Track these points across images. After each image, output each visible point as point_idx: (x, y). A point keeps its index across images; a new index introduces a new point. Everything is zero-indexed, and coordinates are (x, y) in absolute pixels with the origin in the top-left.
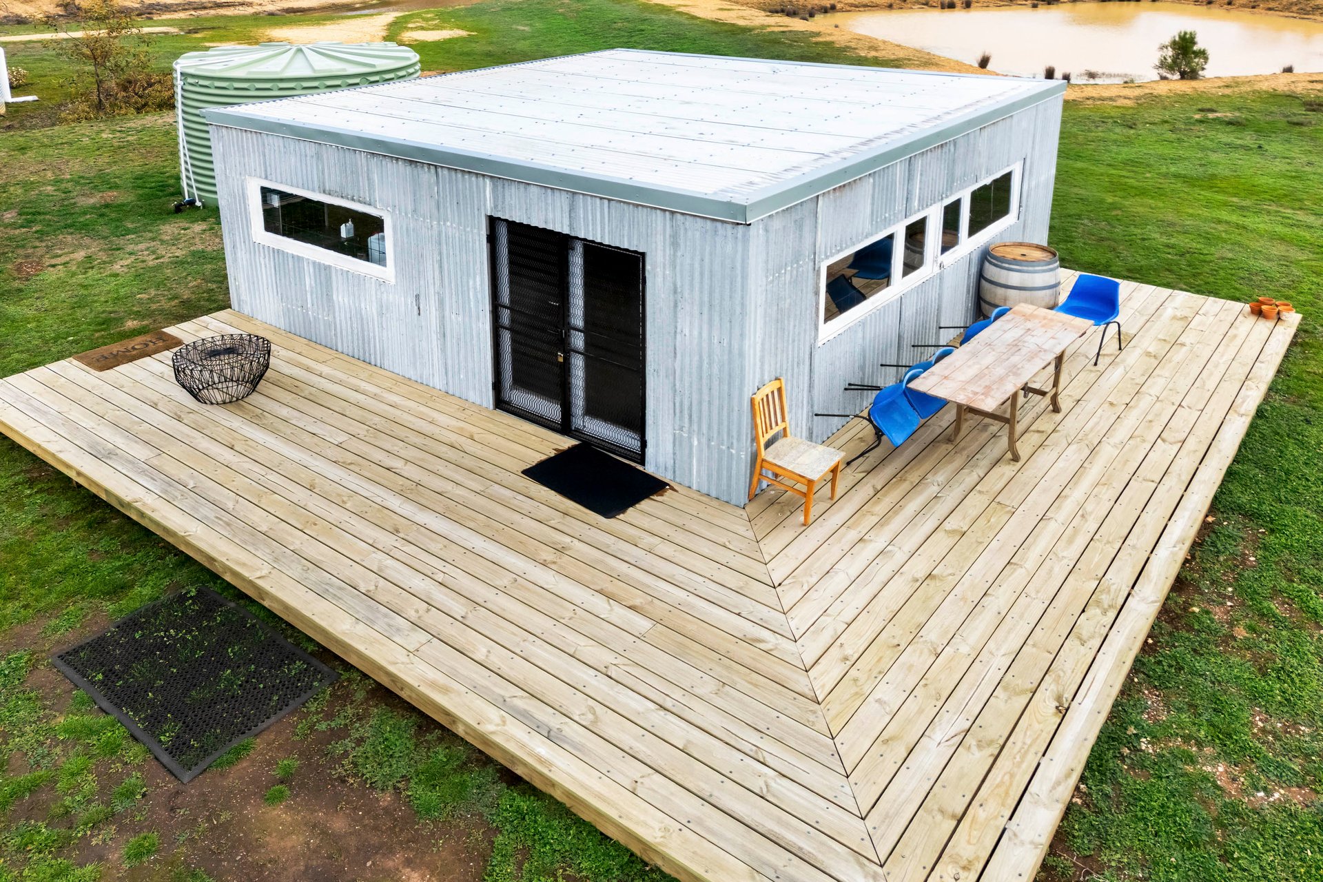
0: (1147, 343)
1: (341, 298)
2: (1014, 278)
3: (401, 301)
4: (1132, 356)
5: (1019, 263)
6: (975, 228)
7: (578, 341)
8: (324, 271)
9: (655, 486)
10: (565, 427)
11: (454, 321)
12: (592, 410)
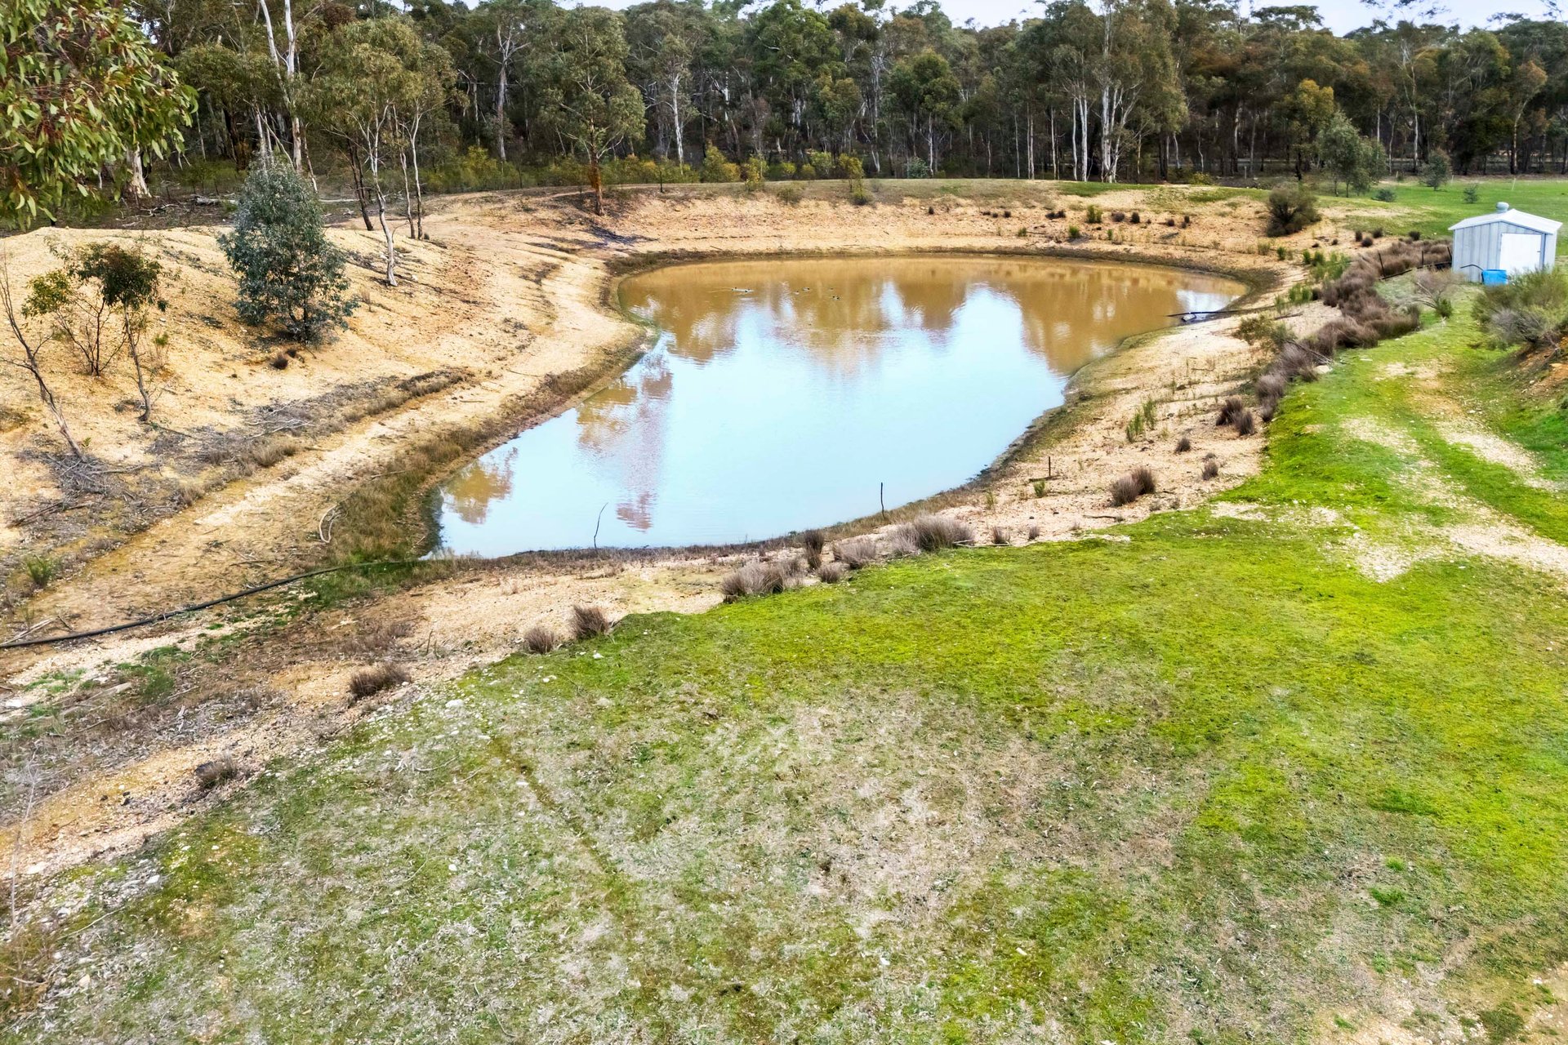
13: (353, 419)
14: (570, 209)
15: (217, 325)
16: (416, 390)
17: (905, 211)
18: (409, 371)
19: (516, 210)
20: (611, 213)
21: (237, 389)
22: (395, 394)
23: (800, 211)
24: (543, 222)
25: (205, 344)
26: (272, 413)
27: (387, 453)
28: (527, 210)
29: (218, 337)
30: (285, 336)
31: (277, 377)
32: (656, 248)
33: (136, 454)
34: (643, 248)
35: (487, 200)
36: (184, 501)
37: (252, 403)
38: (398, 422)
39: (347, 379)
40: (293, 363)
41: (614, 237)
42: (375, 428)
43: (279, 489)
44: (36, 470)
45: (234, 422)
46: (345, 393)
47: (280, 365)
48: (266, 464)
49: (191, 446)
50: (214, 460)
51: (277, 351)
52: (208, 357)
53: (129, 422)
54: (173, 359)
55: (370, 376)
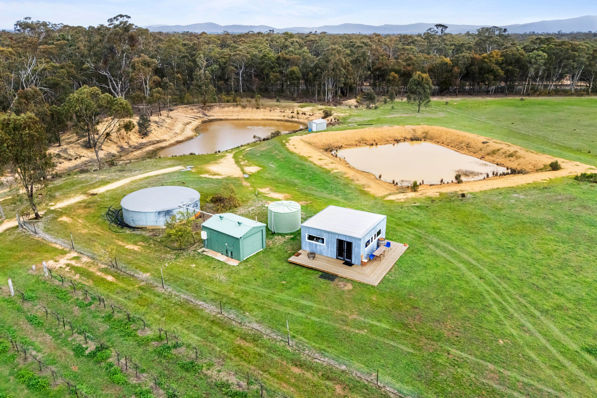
0: (393, 250)
1: (318, 247)
2: (381, 242)
3: (326, 248)
4: (392, 251)
5: (382, 241)
6: (377, 236)
7: (345, 251)
8: (316, 245)
9: (353, 264)
10: (344, 260)
11: (332, 249)
12: (346, 258)
13: (150, 145)
14: (200, 109)
15: (136, 133)
16: (158, 142)
17: (266, 110)
18: (158, 139)
19: (190, 110)
20: (208, 110)
21: (137, 141)
22: (156, 142)
23: (245, 110)
24: (194, 112)
25: (134, 135)
26: (141, 144)
27: (153, 149)
28: (192, 110)
29: (136, 134)
30: (143, 135)
31: (142, 140)
32: (213, 118)
33: (127, 147)
34: (211, 118)
35: (185, 107)
36: (132, 152)
37: (139, 143)
38: (155, 146)
39: (150, 140)
40: (144, 138)
41: (207, 115)
42: (152, 146)
43: (141, 151)
44: (118, 148)
45: (137, 144)
46: (150, 142)
47: (143, 138)
48: (140, 149)
49: (133, 147)
50: (135, 148)
51: (143, 136)
52: (135, 137)
53: (127, 144)
54: (131, 137)
55: (153, 140)
